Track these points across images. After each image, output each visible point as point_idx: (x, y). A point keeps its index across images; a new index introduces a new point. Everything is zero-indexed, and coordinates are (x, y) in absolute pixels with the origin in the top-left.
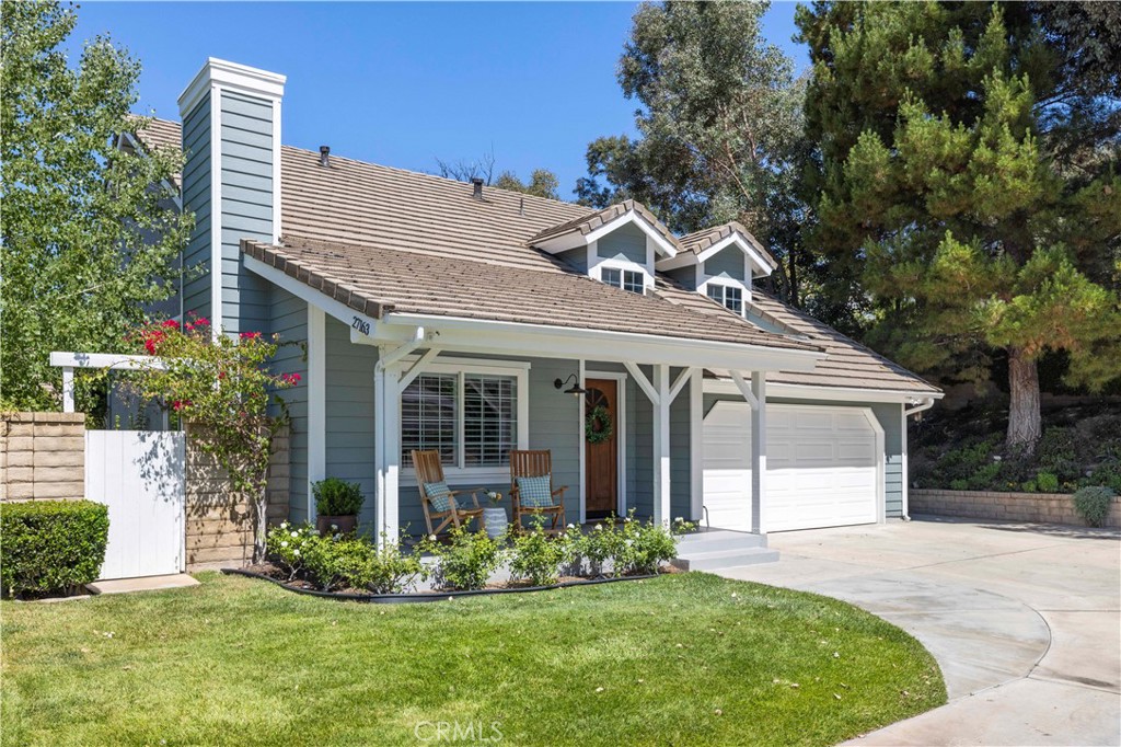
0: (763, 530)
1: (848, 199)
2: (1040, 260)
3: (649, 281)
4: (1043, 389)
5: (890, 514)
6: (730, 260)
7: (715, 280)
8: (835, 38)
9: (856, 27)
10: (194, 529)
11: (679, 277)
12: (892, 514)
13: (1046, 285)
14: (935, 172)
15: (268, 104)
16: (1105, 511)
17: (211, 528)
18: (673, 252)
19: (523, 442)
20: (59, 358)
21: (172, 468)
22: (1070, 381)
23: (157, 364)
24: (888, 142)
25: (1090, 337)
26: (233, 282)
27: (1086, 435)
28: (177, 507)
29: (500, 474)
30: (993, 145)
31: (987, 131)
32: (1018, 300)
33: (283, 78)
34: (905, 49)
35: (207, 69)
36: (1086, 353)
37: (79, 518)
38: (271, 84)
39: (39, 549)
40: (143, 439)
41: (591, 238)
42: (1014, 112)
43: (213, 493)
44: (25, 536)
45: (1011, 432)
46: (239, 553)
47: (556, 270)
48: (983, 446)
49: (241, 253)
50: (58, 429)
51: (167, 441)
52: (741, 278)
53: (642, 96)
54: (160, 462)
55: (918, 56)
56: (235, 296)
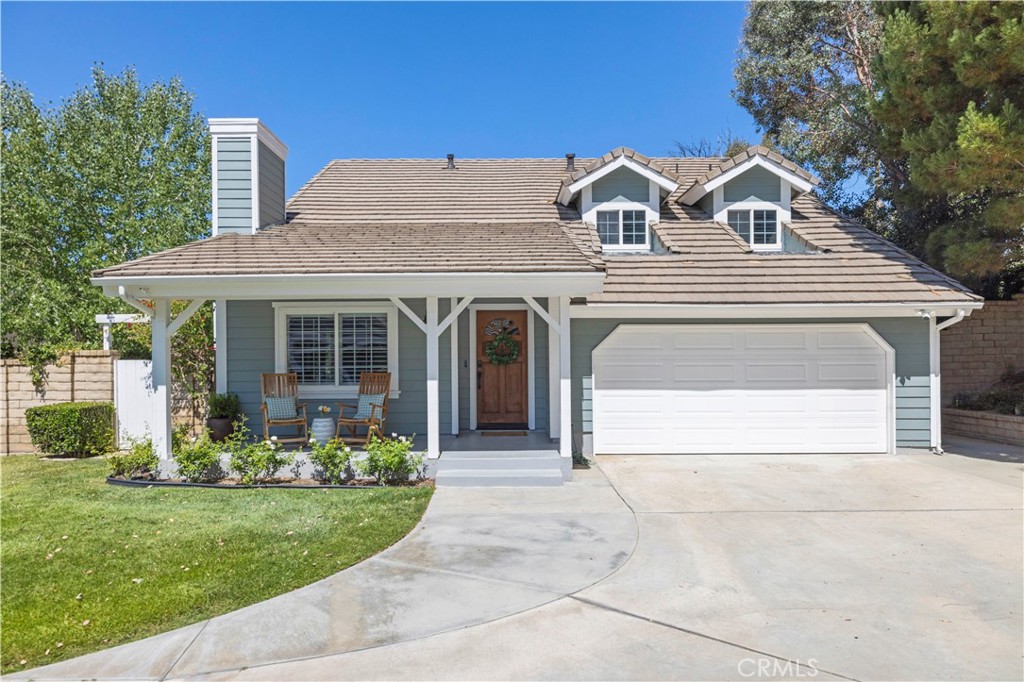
5: (902, 444)
6: (762, 186)
7: (738, 206)
15: (248, 140)
18: (672, 187)
20: (101, 318)
33: (256, 120)
35: (208, 126)
38: (247, 126)
40: (146, 365)
43: (182, 399)
50: (97, 360)
52: (776, 199)
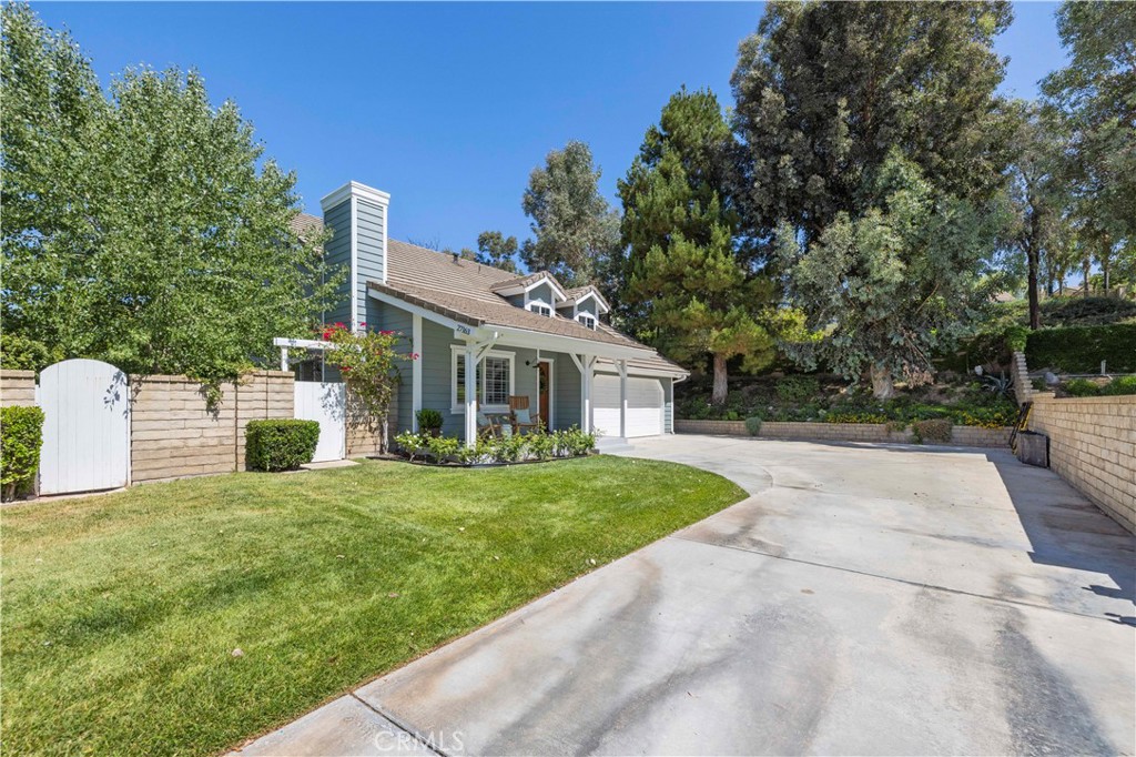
0: (626, 436)
1: (645, 278)
2: (734, 312)
3: (553, 313)
4: (728, 373)
6: (589, 305)
7: (583, 314)
8: (639, 196)
9: (650, 194)
10: (350, 435)
11: (566, 312)
12: (667, 431)
13: (737, 324)
14: (688, 268)
15: (381, 209)
16: (758, 428)
17: (359, 435)
18: (564, 299)
19: (512, 393)
20: (279, 341)
21: (339, 403)
22: (743, 369)
23: (331, 346)
24: (665, 251)
25: (754, 349)
26: (363, 303)
27: (746, 394)
28: (341, 424)
29: (504, 408)
30: (714, 257)
31: (712, 251)
32: (725, 330)
33: (388, 195)
34: (673, 207)
35: (349, 186)
36: (752, 356)
37: (306, 428)
38: (382, 198)
39: (284, 444)
40: (324, 387)
41: (528, 289)
42: (724, 243)
43: (360, 416)
44: (277, 437)
45: (715, 392)
46: (373, 448)
47: (508, 305)
48: (702, 399)
49: (367, 288)
50: (281, 380)
51: (336, 388)
52: (594, 313)
53: (534, 215)
54: (332, 399)
55: (679, 210)
56: (364, 311)
